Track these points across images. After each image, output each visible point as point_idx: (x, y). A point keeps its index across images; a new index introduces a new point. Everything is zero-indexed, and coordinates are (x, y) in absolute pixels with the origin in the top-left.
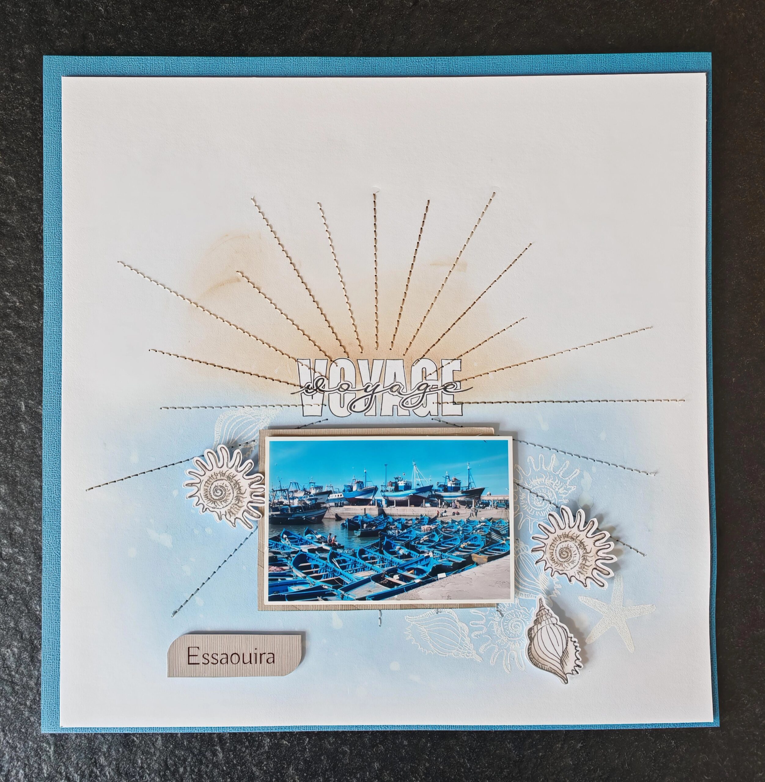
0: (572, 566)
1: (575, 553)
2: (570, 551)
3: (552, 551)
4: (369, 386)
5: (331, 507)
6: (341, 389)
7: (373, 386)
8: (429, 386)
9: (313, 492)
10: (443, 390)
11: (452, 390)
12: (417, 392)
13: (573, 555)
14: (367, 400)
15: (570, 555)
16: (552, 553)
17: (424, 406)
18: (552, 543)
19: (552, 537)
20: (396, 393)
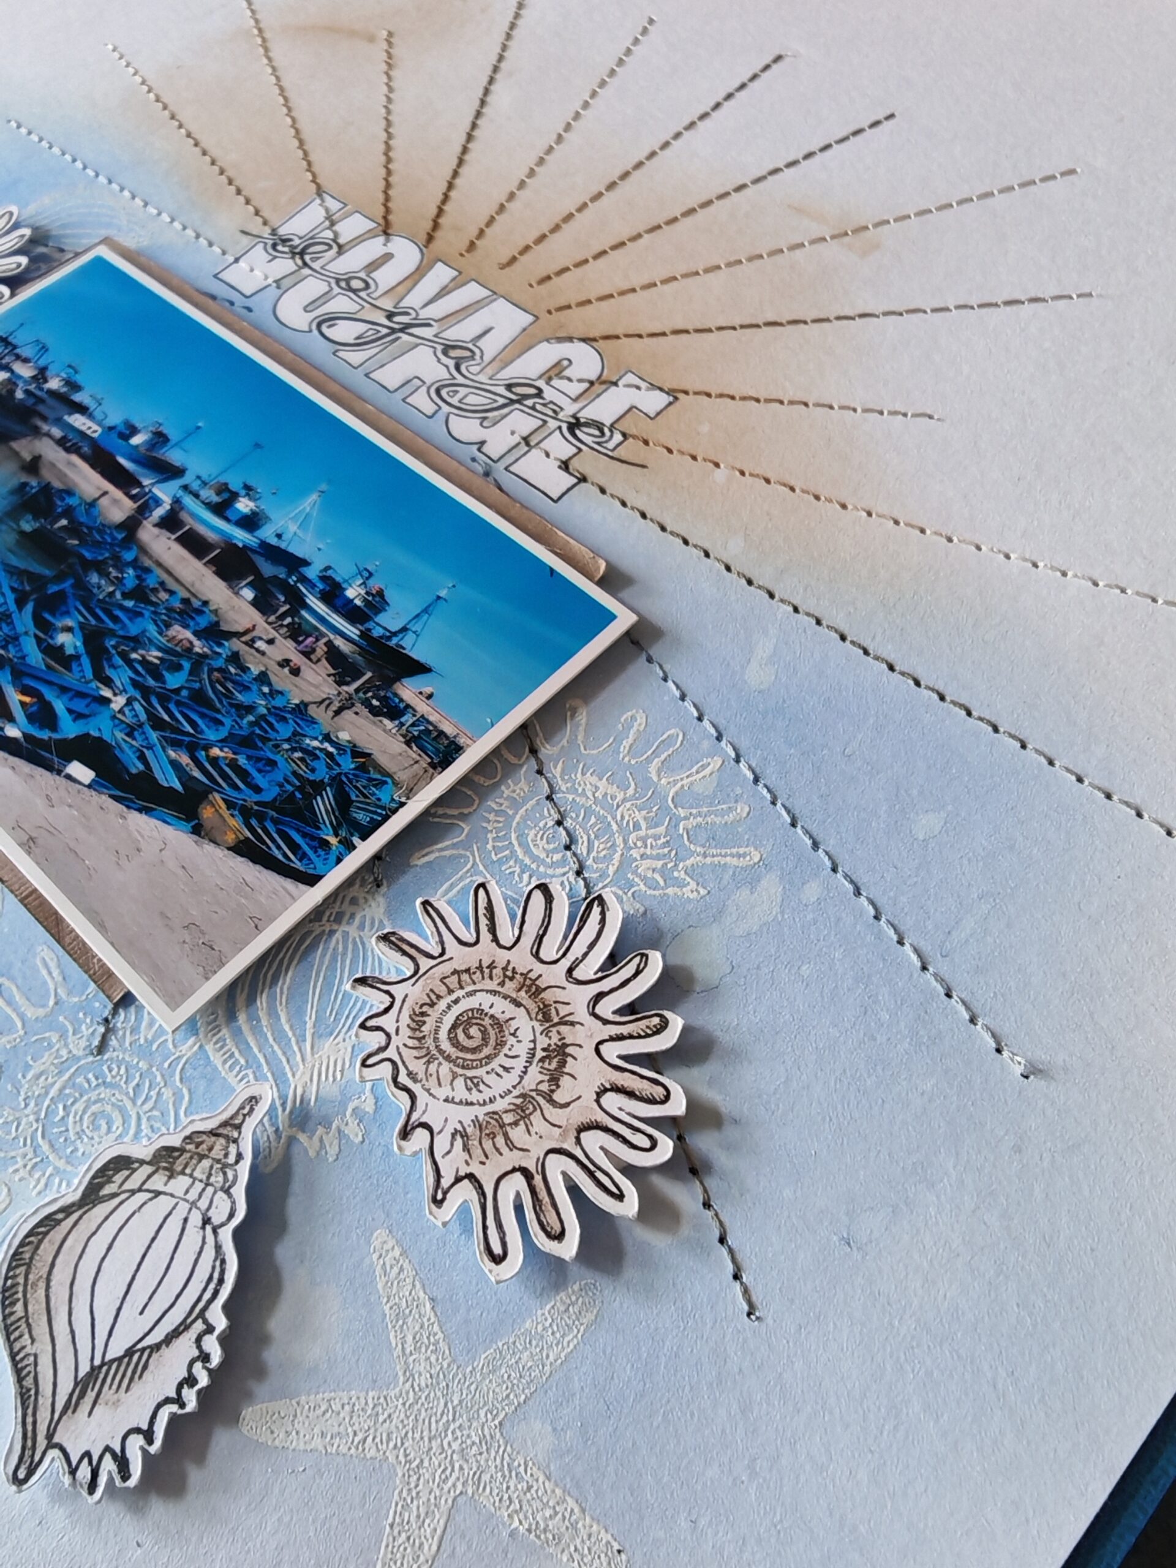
0: (460, 1092)
1: (508, 1063)
2: (501, 1044)
3: (442, 990)
4: (407, 314)
5: (48, 435)
6: (343, 284)
7: (415, 319)
8: (543, 398)
9: (54, 384)
10: (564, 426)
11: (588, 440)
12: (502, 390)
13: (494, 1064)
14: (371, 332)
15: (486, 1051)
16: (439, 997)
17: (485, 424)
18: (468, 971)
19: (486, 950)
20: (451, 363)
